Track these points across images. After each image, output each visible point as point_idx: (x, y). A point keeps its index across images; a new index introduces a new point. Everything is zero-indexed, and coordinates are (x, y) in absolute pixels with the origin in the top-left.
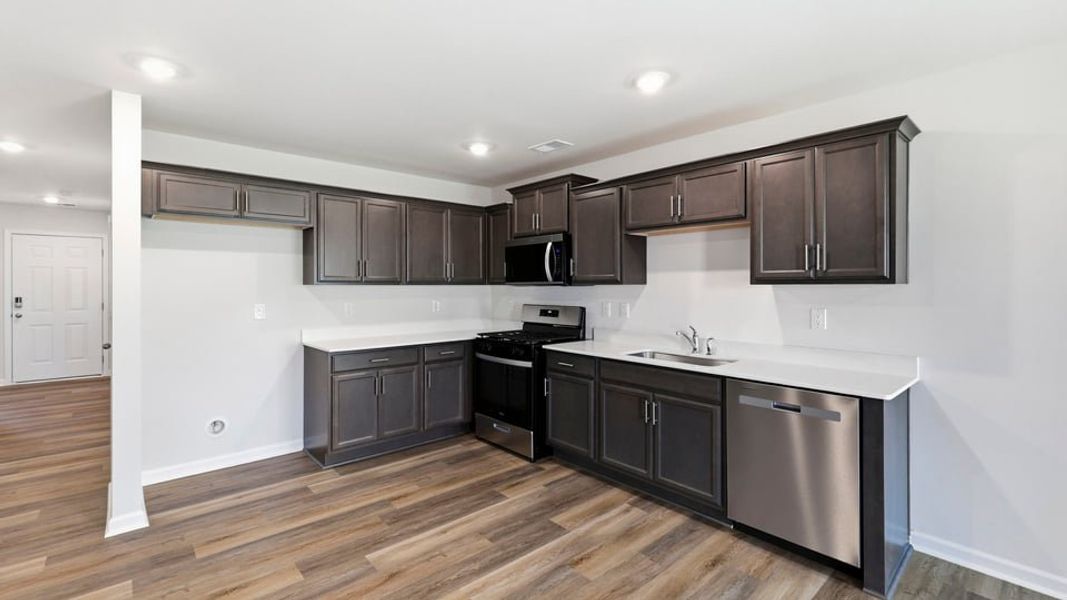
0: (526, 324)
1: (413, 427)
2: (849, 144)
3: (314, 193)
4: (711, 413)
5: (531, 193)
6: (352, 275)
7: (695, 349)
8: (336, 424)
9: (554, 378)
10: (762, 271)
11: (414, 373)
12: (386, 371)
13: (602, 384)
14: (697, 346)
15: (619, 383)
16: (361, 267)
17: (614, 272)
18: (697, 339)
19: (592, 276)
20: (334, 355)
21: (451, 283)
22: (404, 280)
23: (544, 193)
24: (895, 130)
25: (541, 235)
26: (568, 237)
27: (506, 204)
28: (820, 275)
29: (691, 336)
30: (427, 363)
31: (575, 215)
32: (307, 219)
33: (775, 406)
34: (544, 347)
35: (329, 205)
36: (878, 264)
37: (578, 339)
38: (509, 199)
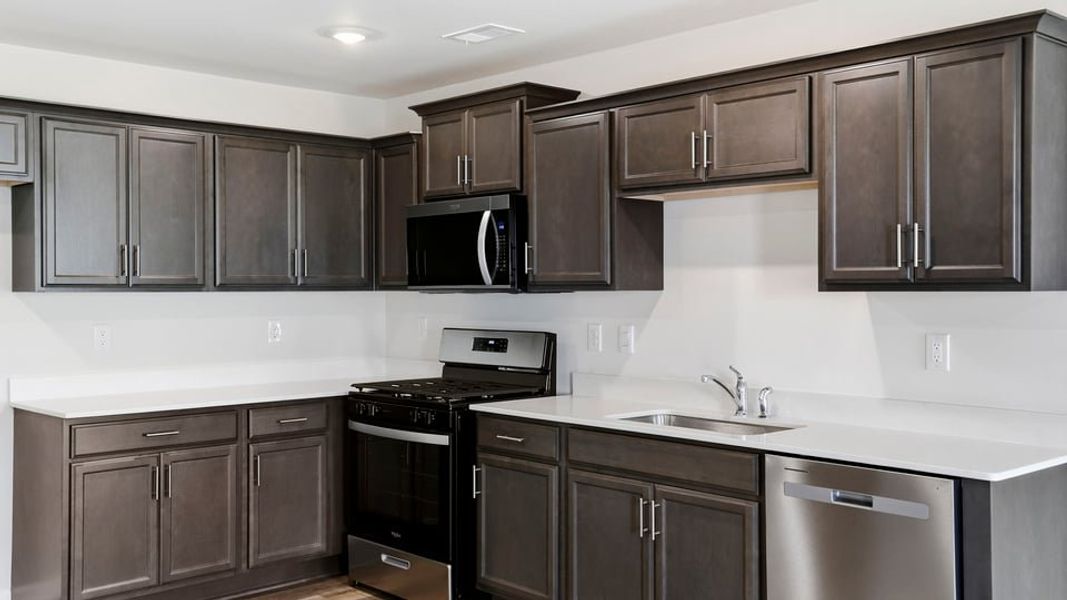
0: (449, 366)
1: (228, 561)
2: (964, 53)
3: (34, 117)
4: (742, 513)
5: (454, 116)
6: (110, 273)
7: (740, 409)
8: (77, 554)
9: (490, 464)
10: (835, 268)
11: (230, 461)
12: (173, 454)
13: (572, 472)
14: (743, 403)
15: (599, 469)
16: (126, 257)
17: (600, 268)
18: (743, 389)
19: (561, 274)
20: (75, 425)
21: (305, 287)
22: (210, 282)
23: (477, 117)
24: (1032, 32)
25: (473, 195)
26: (520, 201)
27: (408, 136)
28: (921, 275)
29: (732, 387)
30: (256, 440)
31: (533, 160)
32: (21, 167)
33: (838, 499)
34: (473, 407)
35: (65, 140)
36: (1004, 258)
37: (542, 393)
38: (414, 125)
